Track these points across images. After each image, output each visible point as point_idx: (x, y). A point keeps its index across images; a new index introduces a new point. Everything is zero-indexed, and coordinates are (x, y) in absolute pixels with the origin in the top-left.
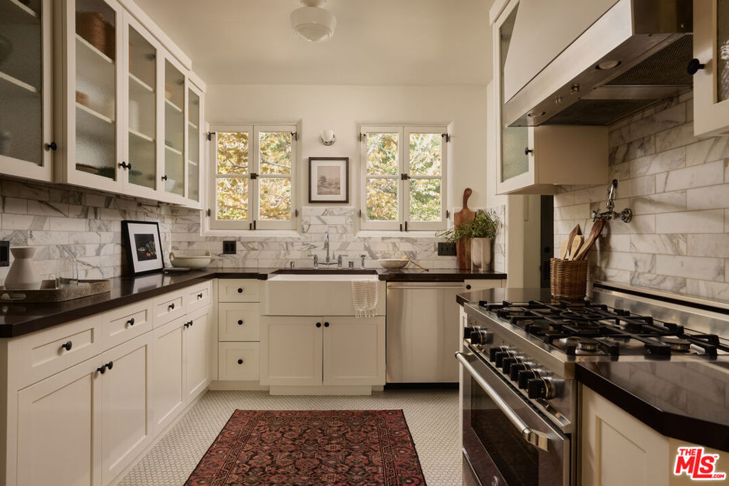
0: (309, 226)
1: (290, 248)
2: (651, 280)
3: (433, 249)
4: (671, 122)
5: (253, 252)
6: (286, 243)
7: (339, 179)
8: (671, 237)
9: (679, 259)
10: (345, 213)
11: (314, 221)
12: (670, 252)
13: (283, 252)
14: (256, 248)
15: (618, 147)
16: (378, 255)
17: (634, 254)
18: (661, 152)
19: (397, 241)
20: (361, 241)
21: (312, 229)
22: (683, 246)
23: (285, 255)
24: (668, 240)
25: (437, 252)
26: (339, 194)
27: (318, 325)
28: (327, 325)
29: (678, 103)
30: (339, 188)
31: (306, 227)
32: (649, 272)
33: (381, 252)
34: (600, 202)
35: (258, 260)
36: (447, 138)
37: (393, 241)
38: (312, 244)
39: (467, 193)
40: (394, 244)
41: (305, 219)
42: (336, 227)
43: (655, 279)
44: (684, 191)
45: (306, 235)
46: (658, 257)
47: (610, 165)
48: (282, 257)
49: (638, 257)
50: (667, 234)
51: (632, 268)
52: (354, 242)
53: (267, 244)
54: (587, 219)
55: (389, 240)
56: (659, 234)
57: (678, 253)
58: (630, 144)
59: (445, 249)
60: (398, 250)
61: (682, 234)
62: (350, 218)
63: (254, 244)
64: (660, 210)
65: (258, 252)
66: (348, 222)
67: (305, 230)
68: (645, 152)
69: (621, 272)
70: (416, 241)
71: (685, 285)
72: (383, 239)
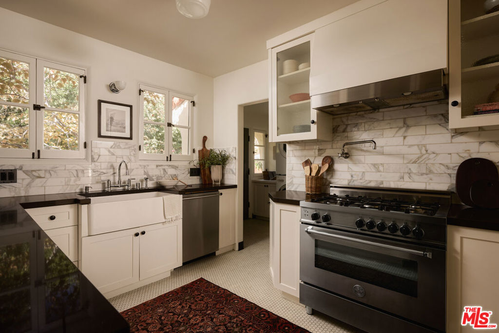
0: (99, 156)
1: (80, 174)
2: (362, 183)
3: (187, 172)
4: (375, 119)
5: (38, 180)
6: (76, 170)
7: (124, 120)
8: (374, 165)
9: (379, 174)
10: (130, 147)
11: (104, 152)
12: (374, 171)
13: (73, 179)
14: (43, 176)
15: (339, 125)
16: (154, 178)
17: (351, 172)
18: (369, 130)
19: (166, 167)
20: (142, 168)
21: (101, 159)
22: (381, 168)
23: (75, 181)
24: (372, 166)
25: (189, 174)
26: (125, 132)
27: (137, 235)
28: (143, 233)
29: (379, 112)
30: (125, 128)
31: (96, 157)
32: (361, 179)
33: (156, 175)
34: (325, 149)
35: (45, 187)
36: (193, 103)
37: (163, 167)
38: (101, 171)
39: (205, 139)
40: (164, 170)
41: (95, 150)
42: (122, 158)
43: (364, 182)
44: (383, 147)
45: (96, 163)
46: (366, 173)
47: (333, 133)
48: (72, 183)
49: (353, 173)
50: (372, 164)
51: (350, 178)
52: (137, 168)
53: (55, 172)
54: (315, 157)
55: (160, 167)
56: (367, 164)
57: (379, 171)
58: (347, 125)
59: (193, 172)
60: (167, 173)
61: (381, 164)
62: (133, 151)
63: (40, 172)
64: (367, 154)
65: (44, 180)
66: (132, 154)
67: (95, 160)
68: (358, 129)
69: (342, 180)
70: (177, 168)
71: (383, 184)
72: (157, 166)
